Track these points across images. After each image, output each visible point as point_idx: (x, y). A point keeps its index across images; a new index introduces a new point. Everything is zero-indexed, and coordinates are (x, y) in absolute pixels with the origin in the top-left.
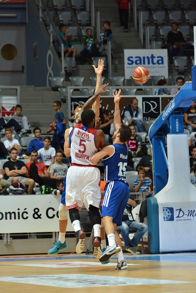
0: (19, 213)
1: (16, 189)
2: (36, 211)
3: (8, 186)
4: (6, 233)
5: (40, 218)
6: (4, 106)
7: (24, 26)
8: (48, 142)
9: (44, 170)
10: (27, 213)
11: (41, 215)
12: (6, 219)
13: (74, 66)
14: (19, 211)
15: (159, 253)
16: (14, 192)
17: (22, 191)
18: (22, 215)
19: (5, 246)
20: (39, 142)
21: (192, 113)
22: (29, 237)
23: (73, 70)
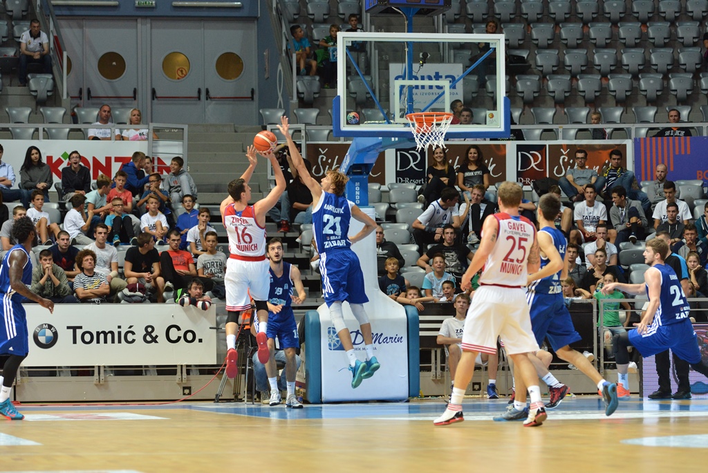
0: (119, 333)
1: (132, 293)
2: (150, 330)
3: (120, 289)
4: (97, 365)
5: (156, 342)
6: (161, 156)
7: (256, 22)
8: (207, 217)
9: (188, 263)
10: (133, 333)
11: (157, 336)
12: (98, 342)
13: (316, 90)
14: (119, 330)
15: (322, 403)
16: (128, 299)
17: (142, 297)
18: (124, 337)
19: (95, 387)
20: (189, 216)
21: (471, 171)
22: (144, 373)
23: (314, 98)
